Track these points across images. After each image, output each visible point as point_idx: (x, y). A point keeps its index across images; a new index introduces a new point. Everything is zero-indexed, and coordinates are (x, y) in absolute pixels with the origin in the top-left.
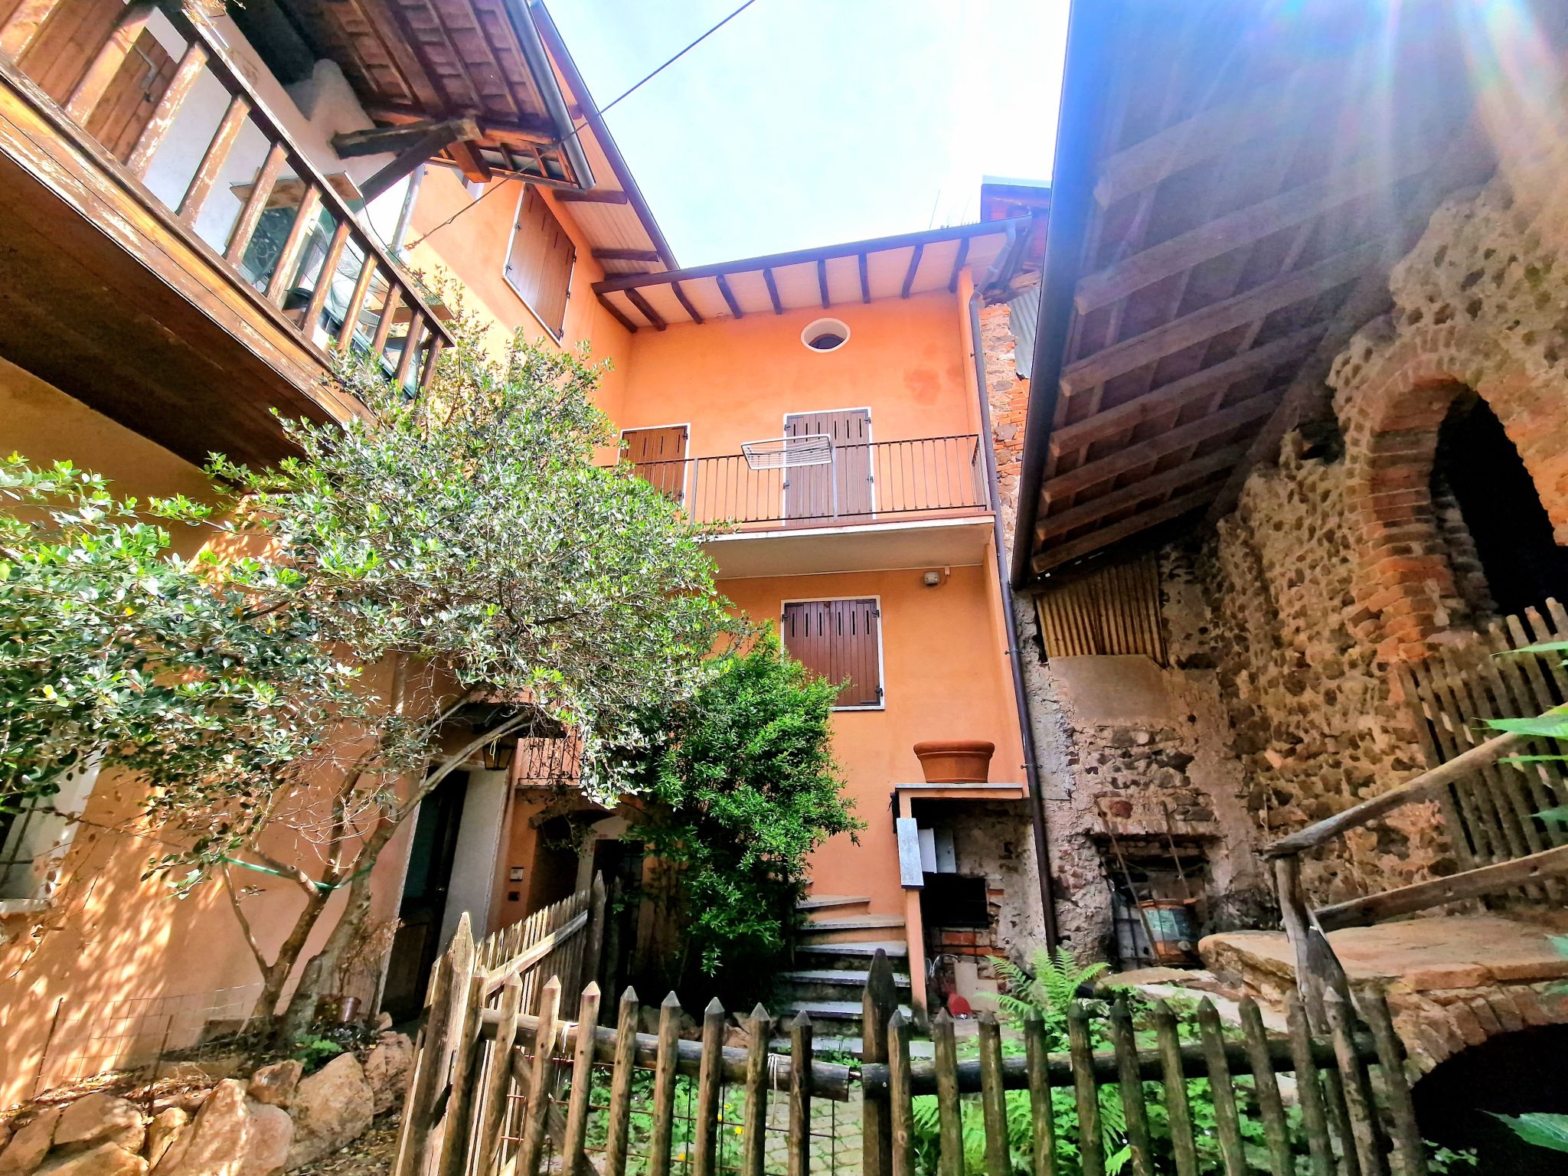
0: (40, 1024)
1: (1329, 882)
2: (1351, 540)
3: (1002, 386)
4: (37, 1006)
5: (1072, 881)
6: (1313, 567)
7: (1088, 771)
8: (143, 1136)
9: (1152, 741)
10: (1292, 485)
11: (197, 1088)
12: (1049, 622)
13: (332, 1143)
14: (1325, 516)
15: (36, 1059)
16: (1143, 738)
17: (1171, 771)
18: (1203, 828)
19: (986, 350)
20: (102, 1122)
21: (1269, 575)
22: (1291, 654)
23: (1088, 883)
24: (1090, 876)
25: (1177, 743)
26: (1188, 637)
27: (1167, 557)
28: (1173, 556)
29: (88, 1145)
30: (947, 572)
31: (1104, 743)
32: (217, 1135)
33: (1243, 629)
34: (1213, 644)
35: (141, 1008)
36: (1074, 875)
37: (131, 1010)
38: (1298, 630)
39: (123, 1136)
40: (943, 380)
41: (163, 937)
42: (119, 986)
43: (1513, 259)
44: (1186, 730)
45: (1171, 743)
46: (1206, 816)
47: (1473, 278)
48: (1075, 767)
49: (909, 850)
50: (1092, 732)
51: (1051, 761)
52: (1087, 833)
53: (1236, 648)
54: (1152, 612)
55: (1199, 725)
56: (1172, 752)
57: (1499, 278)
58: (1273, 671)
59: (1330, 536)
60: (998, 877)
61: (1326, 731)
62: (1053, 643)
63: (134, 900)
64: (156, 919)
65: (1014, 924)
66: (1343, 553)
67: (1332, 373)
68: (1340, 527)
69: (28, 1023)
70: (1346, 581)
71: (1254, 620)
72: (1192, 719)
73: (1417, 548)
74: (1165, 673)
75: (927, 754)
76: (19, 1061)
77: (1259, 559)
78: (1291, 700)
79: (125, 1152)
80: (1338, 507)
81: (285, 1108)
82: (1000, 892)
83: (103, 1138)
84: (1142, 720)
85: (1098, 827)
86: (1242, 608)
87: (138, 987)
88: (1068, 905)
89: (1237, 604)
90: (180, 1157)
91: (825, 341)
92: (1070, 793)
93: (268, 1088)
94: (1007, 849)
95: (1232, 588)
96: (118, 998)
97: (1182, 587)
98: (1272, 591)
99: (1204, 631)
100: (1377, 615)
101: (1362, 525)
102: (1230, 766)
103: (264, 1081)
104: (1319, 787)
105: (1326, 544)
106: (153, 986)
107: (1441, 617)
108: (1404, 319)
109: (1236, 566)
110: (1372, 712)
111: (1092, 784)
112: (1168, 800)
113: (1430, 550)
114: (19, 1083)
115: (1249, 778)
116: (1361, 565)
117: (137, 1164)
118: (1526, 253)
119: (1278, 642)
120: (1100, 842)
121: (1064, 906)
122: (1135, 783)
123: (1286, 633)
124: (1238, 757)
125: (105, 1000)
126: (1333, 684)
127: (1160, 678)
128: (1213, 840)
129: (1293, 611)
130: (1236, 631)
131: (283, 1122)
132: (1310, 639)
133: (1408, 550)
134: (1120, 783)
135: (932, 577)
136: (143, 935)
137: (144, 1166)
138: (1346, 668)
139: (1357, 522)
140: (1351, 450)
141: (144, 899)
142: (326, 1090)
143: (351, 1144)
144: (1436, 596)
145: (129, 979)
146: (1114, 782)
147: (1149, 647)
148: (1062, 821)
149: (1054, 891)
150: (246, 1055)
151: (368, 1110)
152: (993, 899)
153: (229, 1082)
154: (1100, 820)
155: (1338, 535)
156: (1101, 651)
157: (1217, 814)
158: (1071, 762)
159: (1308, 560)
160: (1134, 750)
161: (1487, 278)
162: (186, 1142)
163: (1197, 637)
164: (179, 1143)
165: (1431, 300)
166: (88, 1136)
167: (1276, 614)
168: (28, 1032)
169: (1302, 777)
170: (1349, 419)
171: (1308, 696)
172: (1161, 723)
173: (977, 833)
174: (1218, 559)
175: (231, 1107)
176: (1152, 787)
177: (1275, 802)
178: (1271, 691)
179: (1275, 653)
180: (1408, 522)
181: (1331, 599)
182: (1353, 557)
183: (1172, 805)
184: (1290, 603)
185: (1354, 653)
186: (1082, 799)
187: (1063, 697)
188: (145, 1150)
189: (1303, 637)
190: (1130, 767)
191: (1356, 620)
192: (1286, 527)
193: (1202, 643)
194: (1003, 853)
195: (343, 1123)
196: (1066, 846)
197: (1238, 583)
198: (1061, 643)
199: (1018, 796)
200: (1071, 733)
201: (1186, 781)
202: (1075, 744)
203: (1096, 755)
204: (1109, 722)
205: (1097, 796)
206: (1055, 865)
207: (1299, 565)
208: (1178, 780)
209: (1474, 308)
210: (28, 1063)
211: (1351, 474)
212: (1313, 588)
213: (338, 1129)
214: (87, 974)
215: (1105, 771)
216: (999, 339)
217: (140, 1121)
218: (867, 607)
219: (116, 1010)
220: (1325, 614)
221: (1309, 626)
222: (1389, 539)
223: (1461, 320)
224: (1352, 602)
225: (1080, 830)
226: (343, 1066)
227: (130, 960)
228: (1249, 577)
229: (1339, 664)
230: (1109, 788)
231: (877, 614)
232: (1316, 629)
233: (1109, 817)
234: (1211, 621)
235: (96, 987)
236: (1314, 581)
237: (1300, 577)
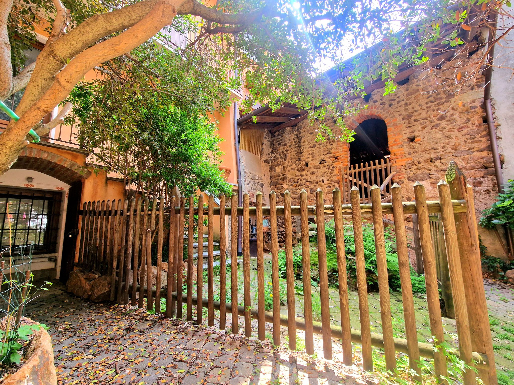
6: (320, 145)
7: (248, 185)
9: (258, 179)
17: (261, 187)
21: (302, 144)
22: (303, 163)
25: (262, 181)
26: (266, 154)
28: (266, 132)
31: (251, 177)
33: (285, 156)
34: (271, 158)
38: (308, 158)
43: (403, 100)
44: (263, 178)
46: (264, 199)
47: (393, 100)
48: (245, 183)
50: (249, 174)
53: (280, 160)
54: (260, 146)
56: (261, 183)
57: (398, 102)
58: (294, 166)
61: (308, 180)
66: (332, 143)
70: (330, 149)
71: (291, 154)
72: (265, 175)
77: (300, 140)
78: (298, 173)
84: (258, 173)
89: (286, 149)
92: (244, 190)
95: (285, 145)
97: (267, 141)
98: (302, 148)
100: (337, 157)
105: (326, 140)
108: (373, 100)
109: (289, 140)
110: (326, 176)
111: (248, 188)
116: (336, 147)
118: (407, 100)
119: (299, 160)
122: (255, 189)
123: (303, 158)
124: (271, 186)
126: (316, 171)
127: (260, 163)
129: (308, 153)
132: (312, 160)
138: (321, 167)
158: (245, 181)
159: (319, 143)
160: (255, 181)
161: (396, 101)
163: (268, 155)
165: (381, 100)
167: (301, 153)
171: (305, 173)
172: (260, 175)
174: (282, 137)
178: (291, 171)
179: (297, 162)
181: (323, 152)
184: (308, 151)
185: (326, 164)
187: (244, 162)
189: (309, 159)
190: (255, 185)
191: (330, 158)
193: (268, 157)
197: (288, 144)
200: (245, 173)
202: (246, 176)
203: (249, 180)
204: (252, 172)
205: (249, 192)
207: (315, 143)
209: (390, 105)
212: (318, 149)
215: (251, 185)
220: (319, 155)
221: (313, 157)
223: (387, 106)
224: (331, 153)
228: (294, 143)
229: (319, 166)
230: (251, 189)
232: (315, 158)
233: (250, 198)
236: (319, 148)
237: (315, 146)
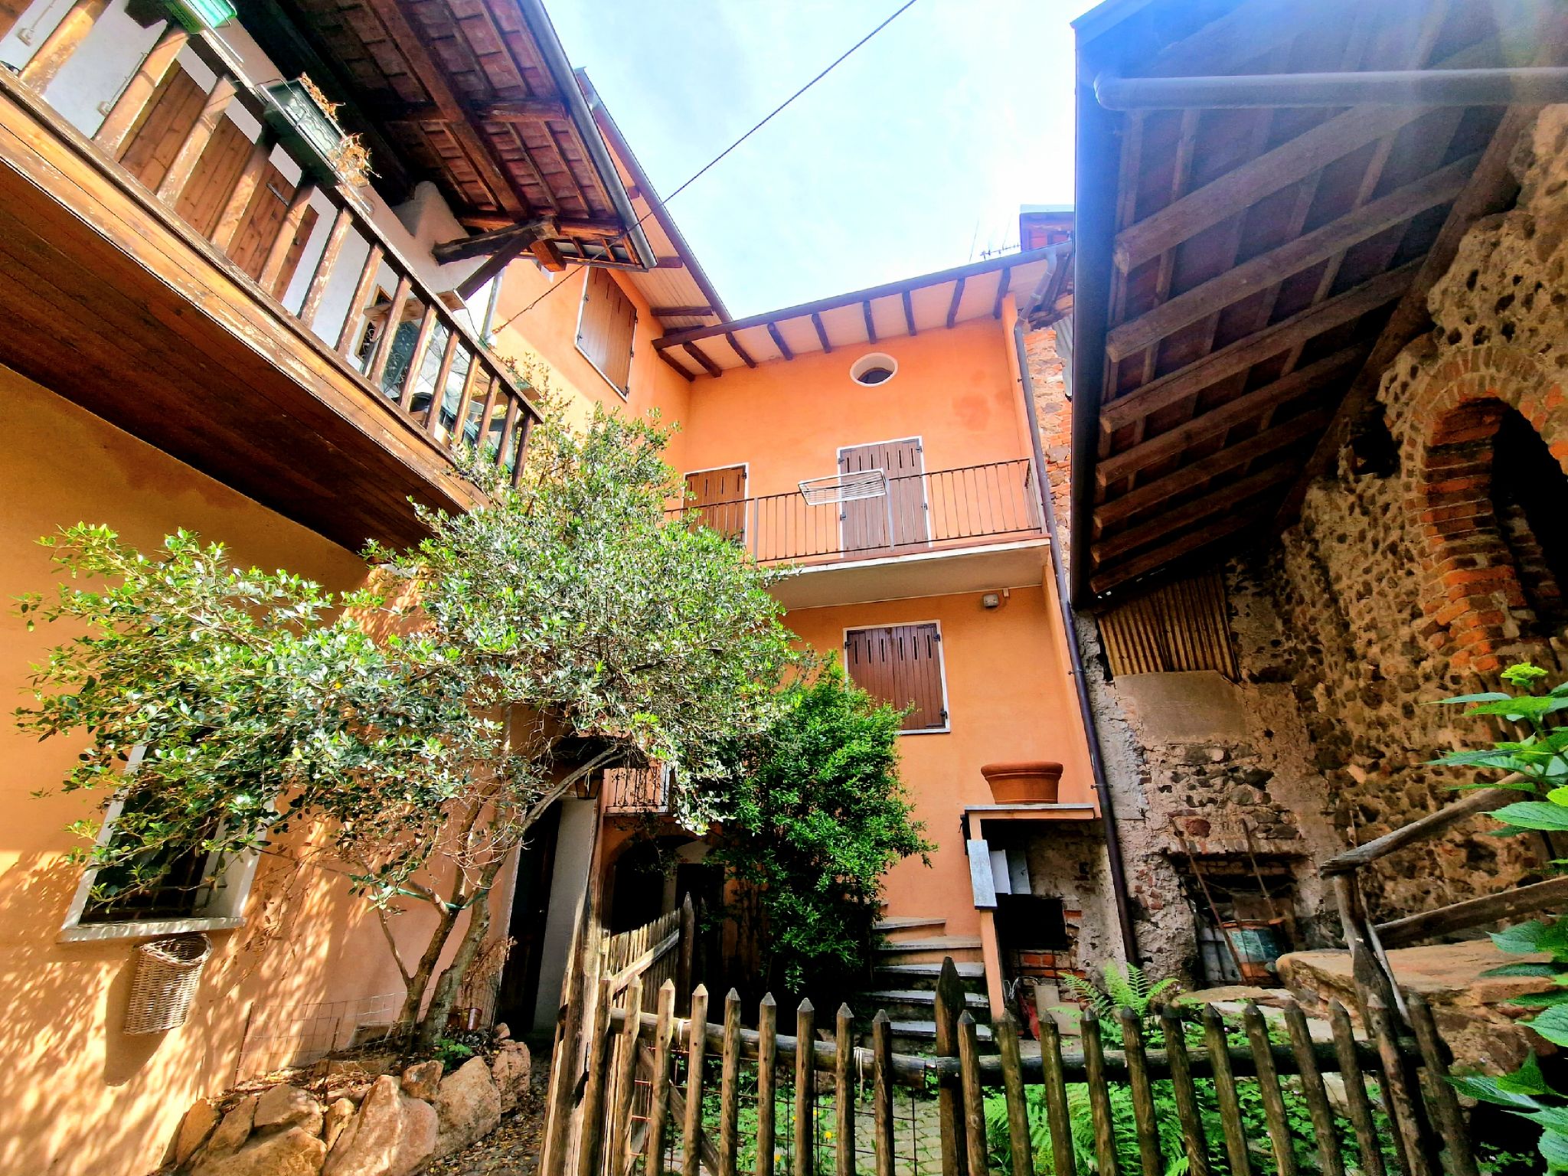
0: (234, 1025)
1: (1422, 900)
2: (1414, 552)
3: (1051, 408)
4: (233, 1010)
5: (1150, 901)
6: (1379, 580)
7: (1162, 790)
8: (321, 1122)
9: (1227, 758)
10: (1352, 498)
11: (360, 1083)
12: (1113, 640)
13: (469, 1137)
14: (1387, 529)
15: (232, 1055)
16: (1218, 755)
17: (1250, 787)
18: (1287, 846)
19: (1032, 375)
20: (289, 1109)
21: (1336, 587)
22: (1365, 667)
23: (1168, 904)
24: (1169, 896)
25: (1255, 759)
26: (1260, 650)
27: (1233, 569)
28: (1240, 568)
29: (279, 1128)
30: (1006, 594)
31: (1176, 761)
32: (378, 1123)
33: (1316, 641)
34: (1286, 656)
35: (309, 1013)
36: (1152, 895)
37: (302, 1014)
38: (1370, 643)
39: (306, 1122)
40: (992, 404)
41: (323, 951)
42: (292, 994)
43: (1539, 285)
44: (1263, 746)
45: (1247, 760)
46: (1290, 833)
47: (1505, 302)
48: (1147, 786)
49: (981, 872)
50: (1164, 750)
51: (1122, 781)
52: (1164, 853)
53: (1311, 661)
54: (1220, 626)
55: (1276, 741)
56: (1250, 769)
57: (1528, 302)
58: (1348, 684)
59: (1393, 548)
60: (1074, 898)
61: (1407, 745)
62: (1118, 661)
63: (300, 919)
64: (318, 936)
65: (1094, 946)
66: (1407, 566)
67: (1382, 389)
68: (1402, 540)
69: (226, 1024)
70: (1413, 593)
71: (1327, 633)
72: (1269, 734)
73: (1482, 560)
74: (1238, 689)
75: (994, 775)
76: (220, 1056)
77: (1325, 571)
78: (1369, 714)
79: (307, 1134)
80: (1399, 520)
81: (431, 1102)
82: (1078, 913)
83: (291, 1123)
84: (1216, 737)
85: (1175, 847)
86: (1313, 620)
87: (306, 994)
88: (1148, 926)
89: (1308, 616)
90: (349, 1142)
91: (875, 375)
92: (1143, 813)
93: (416, 1083)
94: (1082, 870)
95: (1301, 601)
96: (290, 1004)
97: (1250, 600)
98: (1342, 603)
99: (1276, 643)
100: (1446, 628)
101: (1423, 538)
102: (1313, 782)
103: (414, 1078)
104: (1405, 802)
105: (1390, 556)
106: (317, 994)
107: (1511, 629)
108: (1444, 339)
109: (1304, 578)
110: (1450, 725)
111: (1168, 803)
112: (1248, 818)
113: (1496, 562)
114: (221, 1075)
115: (1335, 794)
116: (1426, 579)
117: (318, 1146)
118: (1551, 280)
119: (1351, 655)
120: (1178, 861)
121: (1143, 927)
122: (1211, 801)
123: (1359, 646)
124: (1322, 773)
125: (282, 1005)
126: (1409, 698)
127: (1232, 694)
128: (1300, 859)
129: (1363, 624)
130: (1309, 644)
131: (430, 1114)
132: (1383, 651)
133: (1472, 562)
134: (1196, 801)
135: (991, 600)
136: (308, 950)
137: (323, 1149)
138: (1421, 681)
139: (1418, 535)
140: (1406, 464)
141: (309, 918)
142: (462, 1088)
143: (483, 1139)
144: (1504, 607)
145: (299, 987)
146: (1189, 799)
147: (1219, 661)
148: (1136, 841)
149: (1133, 912)
150: (394, 1057)
151: (497, 1109)
152: (1071, 921)
153: (386, 1078)
154: (1177, 840)
155: (1401, 548)
156: (1169, 667)
157: (1301, 831)
158: (1143, 782)
159: (1375, 571)
160: (1209, 768)
161: (1517, 303)
162: (354, 1129)
163: (1269, 650)
164: (348, 1130)
165: (1468, 321)
166: (280, 1120)
167: (1346, 626)
168: (226, 1032)
169: (1387, 793)
170: (1401, 434)
171: (1385, 709)
172: (1235, 739)
173: (1050, 854)
174: (1285, 571)
175: (389, 1099)
176: (1230, 804)
177: (1362, 819)
178: (1349, 704)
179: (1349, 666)
180: (1470, 534)
181: (1400, 611)
182: (1417, 569)
183: (1252, 823)
184: (1360, 614)
185: (1427, 665)
186: (1157, 819)
187: (1130, 716)
188: (323, 1135)
189: (1375, 650)
190: (1205, 784)
191: (1427, 633)
192: (1350, 540)
193: (1274, 656)
194: (1078, 874)
195: (477, 1119)
196: (1142, 867)
197: (1307, 595)
198: (1126, 661)
199: (1089, 816)
200: (1141, 751)
201: (1266, 798)
202: (1145, 762)
203: (1169, 774)
204: (1181, 739)
205: (1171, 815)
206: (1132, 885)
207: (1365, 577)
208: (1257, 796)
209: (1508, 330)
210: (227, 1058)
211: (1408, 488)
212: (1382, 601)
213: (473, 1124)
214: (268, 982)
215: (1179, 789)
216: (1046, 362)
217: (318, 1109)
218: (928, 632)
219: (290, 1015)
220: (1395, 627)
221: (1381, 639)
222: (1451, 551)
223: (1497, 340)
224: (1420, 615)
225: (1156, 849)
226: (474, 1067)
227: (299, 970)
228: (1317, 589)
229: (1413, 677)
230: (1185, 807)
231: (938, 638)
232: (1388, 641)
233: (1186, 835)
234: (1284, 633)
235: (275, 994)
236: (1382, 594)
237: (1368, 590)
